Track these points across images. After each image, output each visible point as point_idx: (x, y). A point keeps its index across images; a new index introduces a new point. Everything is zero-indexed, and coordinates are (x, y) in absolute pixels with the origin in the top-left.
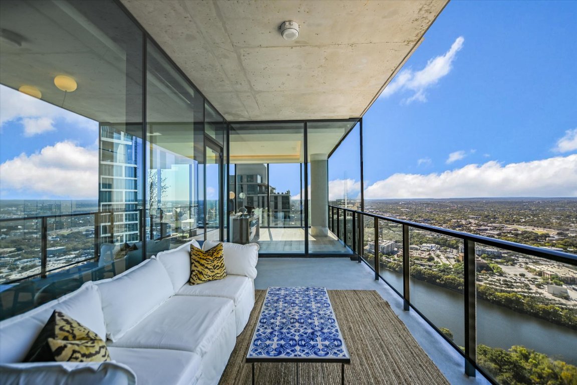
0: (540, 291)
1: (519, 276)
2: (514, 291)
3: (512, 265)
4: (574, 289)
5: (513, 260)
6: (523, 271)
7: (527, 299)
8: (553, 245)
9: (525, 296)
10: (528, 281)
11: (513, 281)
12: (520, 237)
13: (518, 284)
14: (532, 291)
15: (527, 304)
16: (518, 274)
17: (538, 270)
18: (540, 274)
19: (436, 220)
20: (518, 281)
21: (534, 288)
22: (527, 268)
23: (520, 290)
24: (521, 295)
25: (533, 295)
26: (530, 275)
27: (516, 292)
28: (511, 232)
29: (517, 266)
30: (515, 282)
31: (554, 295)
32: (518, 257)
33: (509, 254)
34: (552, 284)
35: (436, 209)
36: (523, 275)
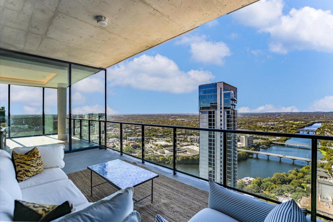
0: (157, 152)
1: (150, 148)
2: (148, 155)
3: (148, 143)
4: (166, 149)
5: (148, 141)
6: (151, 145)
7: (153, 157)
8: (160, 133)
9: (152, 156)
10: (153, 149)
11: (148, 150)
12: (150, 131)
13: (150, 151)
14: (154, 153)
15: (153, 159)
16: (150, 147)
17: (156, 144)
18: (157, 145)
19: (116, 125)
20: (150, 150)
21: (155, 151)
22: (153, 144)
23: (150, 154)
24: (151, 156)
25: (155, 155)
26: (154, 147)
27: (149, 155)
28: (147, 129)
29: (149, 143)
30: (149, 151)
31: (161, 153)
32: (150, 140)
33: (147, 139)
34: (160, 149)
35: (116, 120)
36: (151, 147)
